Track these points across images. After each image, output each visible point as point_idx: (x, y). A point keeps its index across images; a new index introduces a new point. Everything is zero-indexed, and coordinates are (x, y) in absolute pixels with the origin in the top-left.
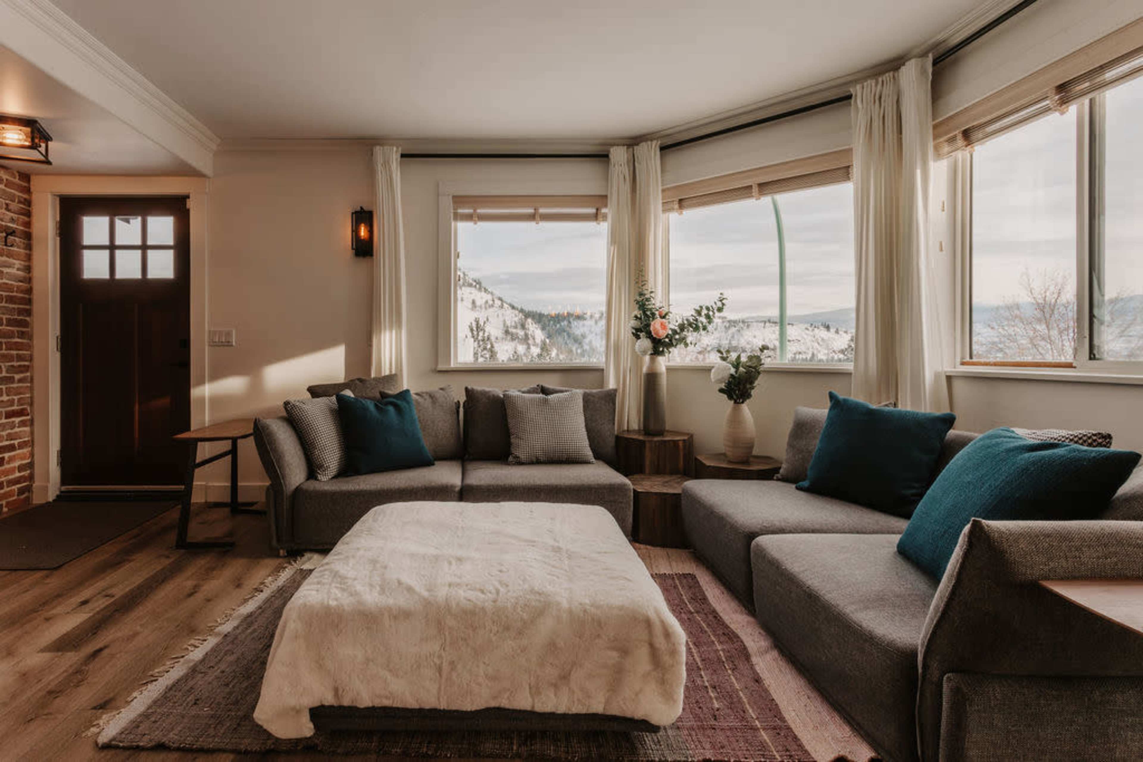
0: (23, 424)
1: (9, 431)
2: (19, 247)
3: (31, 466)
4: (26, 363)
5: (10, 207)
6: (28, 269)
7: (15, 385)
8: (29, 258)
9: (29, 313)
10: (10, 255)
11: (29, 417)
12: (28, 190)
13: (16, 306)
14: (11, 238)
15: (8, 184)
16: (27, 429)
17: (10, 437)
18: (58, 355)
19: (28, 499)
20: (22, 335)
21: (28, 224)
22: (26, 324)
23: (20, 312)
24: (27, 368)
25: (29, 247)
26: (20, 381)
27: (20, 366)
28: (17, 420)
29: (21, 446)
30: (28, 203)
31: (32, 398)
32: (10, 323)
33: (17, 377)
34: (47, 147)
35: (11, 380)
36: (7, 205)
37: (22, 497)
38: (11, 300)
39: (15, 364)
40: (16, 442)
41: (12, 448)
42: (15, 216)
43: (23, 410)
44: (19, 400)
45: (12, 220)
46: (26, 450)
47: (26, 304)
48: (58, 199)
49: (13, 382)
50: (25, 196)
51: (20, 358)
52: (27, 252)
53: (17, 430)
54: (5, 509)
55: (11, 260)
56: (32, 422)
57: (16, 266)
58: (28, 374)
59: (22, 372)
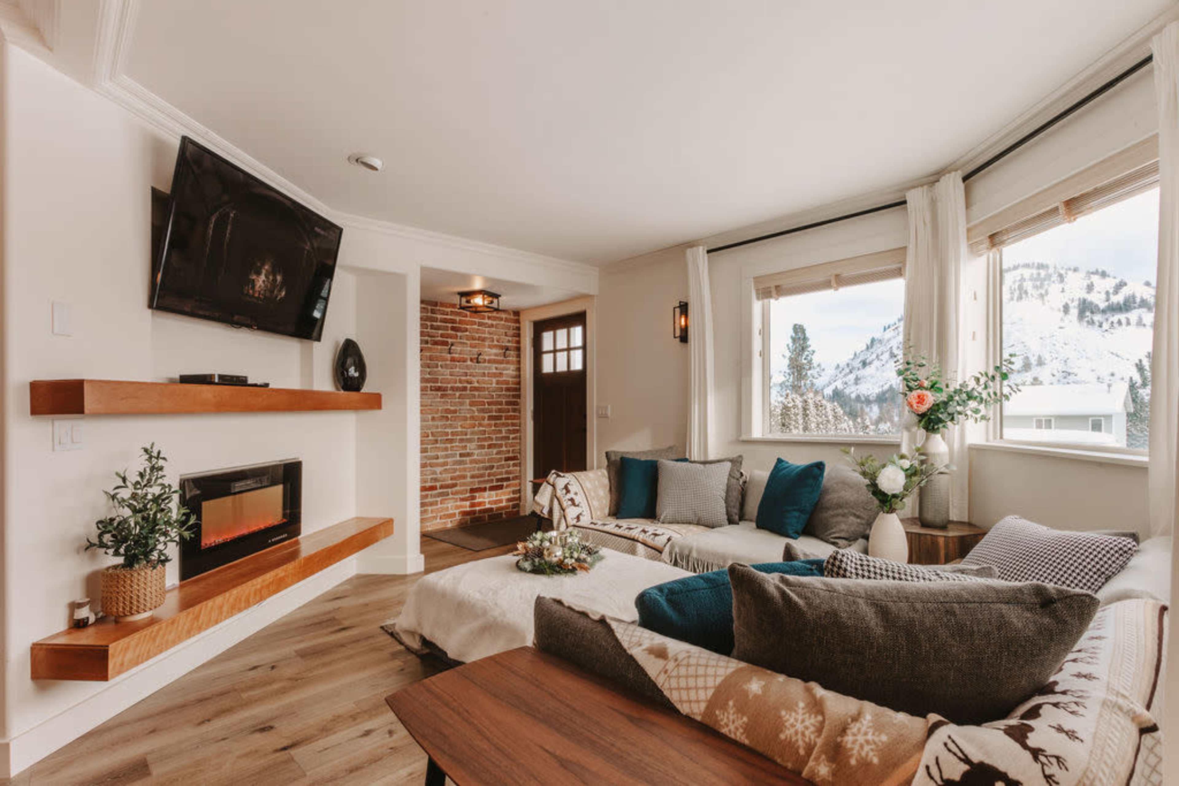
0: (515, 465)
1: (507, 469)
2: (513, 357)
3: (519, 491)
4: (518, 428)
5: (508, 334)
6: (519, 369)
7: (510, 441)
8: (519, 362)
9: (519, 396)
10: (508, 362)
11: (518, 461)
12: (518, 321)
13: (511, 393)
14: (508, 352)
15: (506, 320)
16: (518, 468)
17: (507, 472)
18: (532, 422)
19: (518, 512)
20: (514, 410)
21: (518, 342)
22: (517, 404)
23: (514, 396)
24: (518, 431)
25: (519, 356)
26: (513, 439)
27: (514, 430)
28: (511, 462)
29: (514, 479)
30: (519, 329)
31: (520, 449)
32: (508, 403)
33: (511, 436)
34: (498, 301)
35: (508, 438)
36: (506, 333)
37: (515, 510)
38: (508, 389)
39: (511, 428)
40: (511, 476)
41: (508, 479)
42: (510, 339)
43: (514, 457)
44: (513, 450)
45: (509, 341)
46: (517, 481)
47: (516, 391)
48: (532, 324)
49: (509, 439)
50: (517, 325)
51: (513, 425)
52: (518, 359)
53: (511, 468)
54: (504, 516)
55: (508, 366)
56: (520, 465)
57: (512, 368)
58: (518, 435)
59: (514, 433)
